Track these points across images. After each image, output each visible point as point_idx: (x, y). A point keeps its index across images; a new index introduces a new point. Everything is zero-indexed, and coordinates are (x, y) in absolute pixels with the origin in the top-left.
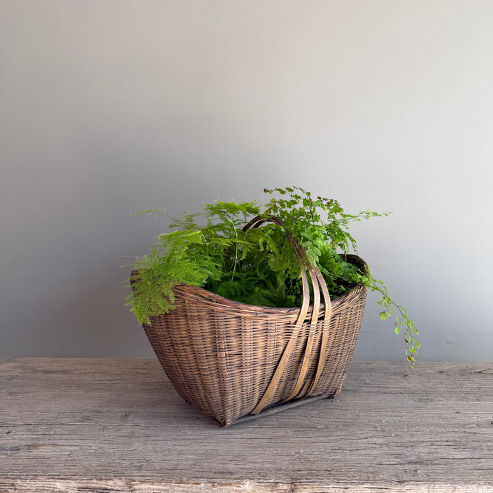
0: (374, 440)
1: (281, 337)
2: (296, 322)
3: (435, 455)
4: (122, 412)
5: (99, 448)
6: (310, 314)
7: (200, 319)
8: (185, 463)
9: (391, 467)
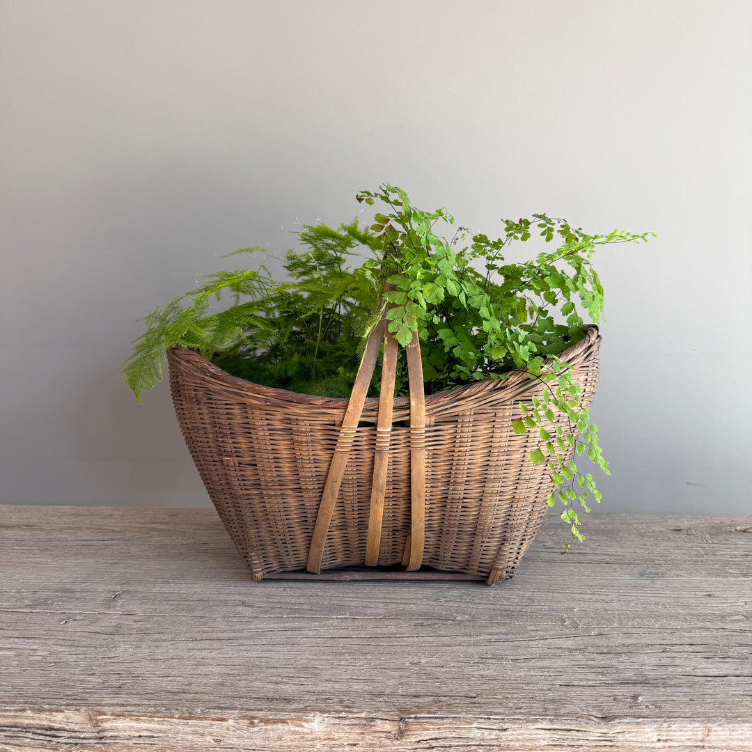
0: (558, 642)
3: (670, 669)
4: (109, 591)
8: (205, 681)
9: (588, 691)
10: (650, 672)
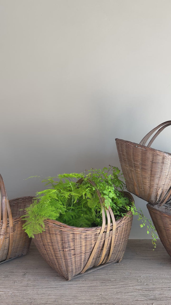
1: (93, 240)
2: (100, 233)
3: (162, 295)
4: (23, 272)
5: (13, 293)
6: (106, 229)
7: (56, 235)
10: (157, 296)
